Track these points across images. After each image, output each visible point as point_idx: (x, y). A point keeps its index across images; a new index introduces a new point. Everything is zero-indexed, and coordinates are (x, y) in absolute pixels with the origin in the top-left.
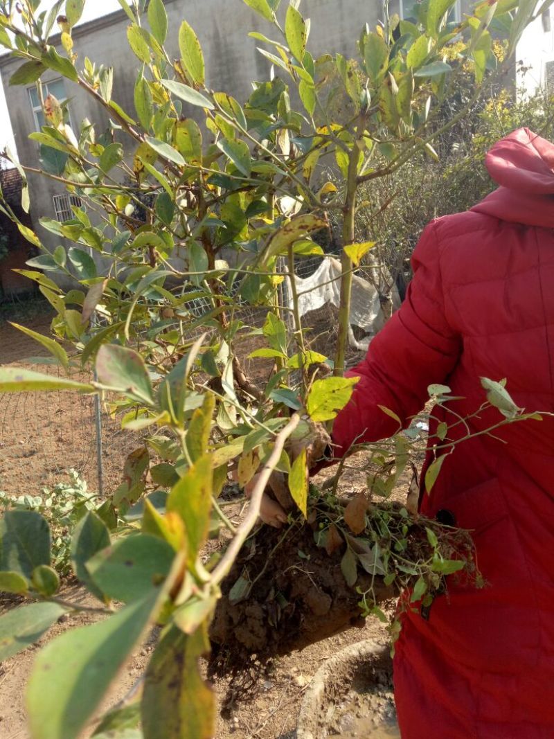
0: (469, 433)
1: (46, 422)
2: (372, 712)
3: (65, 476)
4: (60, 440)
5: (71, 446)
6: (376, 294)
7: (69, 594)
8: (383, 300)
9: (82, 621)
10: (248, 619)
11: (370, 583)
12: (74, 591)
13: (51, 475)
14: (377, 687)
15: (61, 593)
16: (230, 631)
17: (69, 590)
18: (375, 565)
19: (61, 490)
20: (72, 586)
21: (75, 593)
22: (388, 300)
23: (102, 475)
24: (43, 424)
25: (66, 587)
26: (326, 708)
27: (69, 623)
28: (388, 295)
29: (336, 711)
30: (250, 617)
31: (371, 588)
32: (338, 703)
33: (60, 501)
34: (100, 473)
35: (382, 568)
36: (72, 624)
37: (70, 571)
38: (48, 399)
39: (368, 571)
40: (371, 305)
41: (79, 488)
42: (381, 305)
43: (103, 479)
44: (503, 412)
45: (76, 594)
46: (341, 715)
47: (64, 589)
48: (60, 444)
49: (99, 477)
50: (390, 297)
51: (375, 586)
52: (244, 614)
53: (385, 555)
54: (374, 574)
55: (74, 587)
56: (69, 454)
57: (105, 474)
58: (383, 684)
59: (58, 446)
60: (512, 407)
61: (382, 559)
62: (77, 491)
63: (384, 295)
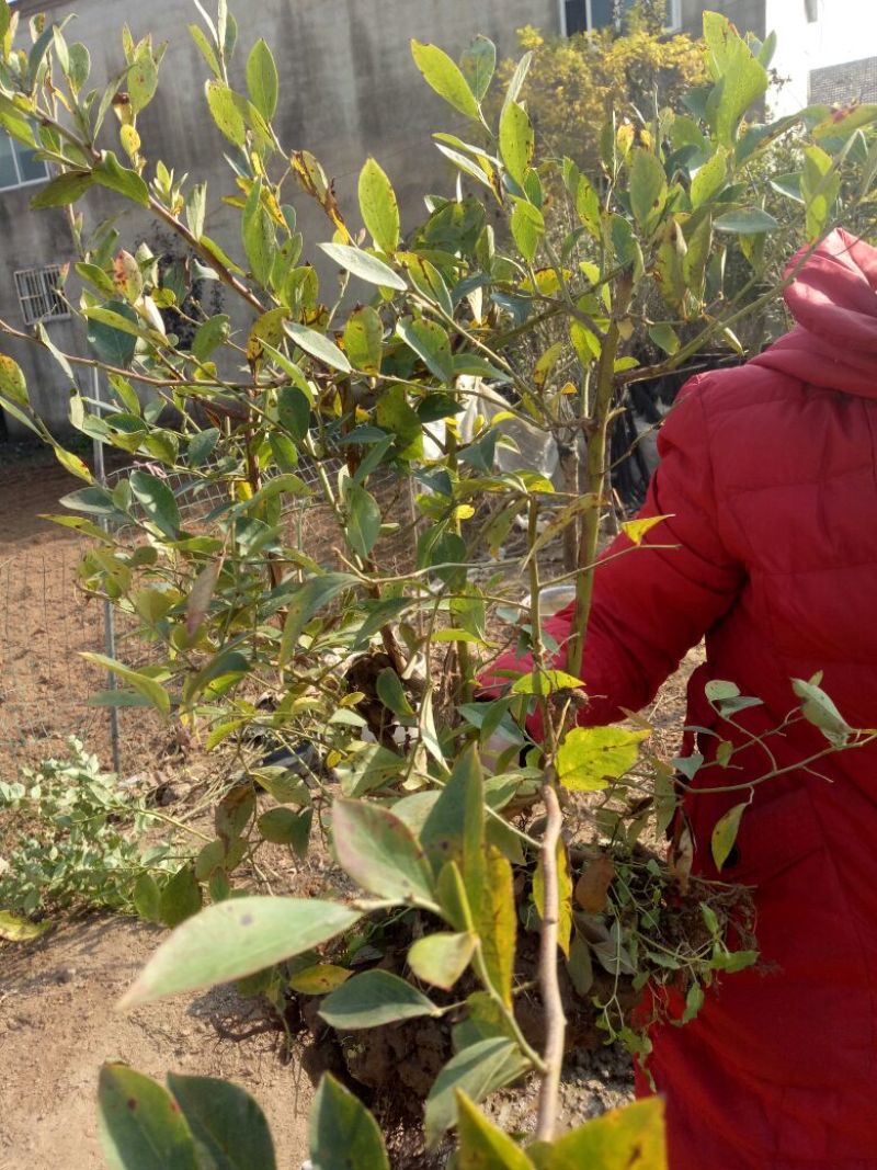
0: (775, 768)
1: (17, 650)
2: (569, 1112)
3: (55, 742)
4: (44, 681)
5: (61, 691)
6: (549, 441)
7: (73, 937)
8: (565, 453)
9: (97, 980)
10: (420, 1050)
11: (611, 988)
12: (81, 931)
13: (32, 740)
14: (575, 1071)
15: (60, 934)
16: (391, 1068)
17: (74, 929)
18: (619, 959)
19: (54, 770)
20: (77, 923)
21: (84, 933)
22: (572, 453)
23: (119, 740)
24: (13, 655)
25: (66, 924)
26: (497, 1108)
27: (76, 985)
28: (572, 445)
29: (513, 1112)
30: (425, 1047)
31: (614, 996)
32: (515, 1100)
33: (51, 788)
34: (115, 736)
35: (628, 964)
36: (82, 985)
37: (73, 898)
38: (19, 611)
39: (609, 969)
40: (542, 457)
41: (84, 768)
42: (560, 459)
43: (120, 746)
44: (826, 733)
45: (84, 937)
46: (521, 1118)
47: (65, 928)
48: (44, 688)
49: (114, 744)
50: (574, 448)
51: (620, 992)
52: (413, 1042)
53: (631, 941)
54: (618, 973)
55: (81, 924)
56: (60, 704)
57: (122, 738)
58: (584, 1066)
59: (40, 690)
60: (841, 726)
61: (626, 946)
62: (83, 772)
63: (564, 444)
